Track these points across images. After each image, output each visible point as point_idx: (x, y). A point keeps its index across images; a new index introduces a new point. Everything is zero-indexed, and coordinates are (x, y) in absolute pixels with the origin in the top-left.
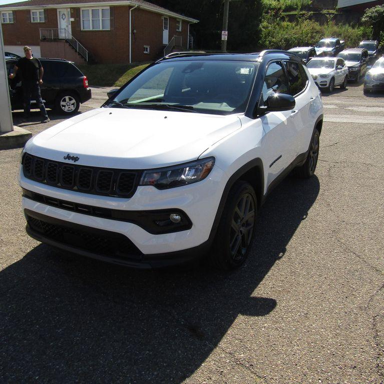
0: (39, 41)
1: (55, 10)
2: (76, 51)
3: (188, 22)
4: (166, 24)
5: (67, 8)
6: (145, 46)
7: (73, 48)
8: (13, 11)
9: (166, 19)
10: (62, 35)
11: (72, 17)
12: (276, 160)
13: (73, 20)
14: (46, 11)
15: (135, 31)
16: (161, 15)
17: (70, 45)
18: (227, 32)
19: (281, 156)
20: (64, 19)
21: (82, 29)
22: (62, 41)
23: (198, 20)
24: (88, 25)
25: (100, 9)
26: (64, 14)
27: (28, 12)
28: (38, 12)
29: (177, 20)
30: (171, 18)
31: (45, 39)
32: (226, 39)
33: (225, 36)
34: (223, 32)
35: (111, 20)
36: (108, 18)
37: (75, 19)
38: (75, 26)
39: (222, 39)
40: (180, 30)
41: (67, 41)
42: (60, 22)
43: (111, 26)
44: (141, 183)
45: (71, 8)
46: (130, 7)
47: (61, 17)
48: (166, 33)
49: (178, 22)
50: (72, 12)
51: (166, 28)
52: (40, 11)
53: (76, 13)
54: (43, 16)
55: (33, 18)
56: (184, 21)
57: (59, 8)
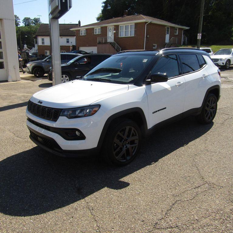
0: (97, 44)
1: (106, 27)
2: (115, 48)
3: (182, 29)
4: (168, 31)
5: (112, 26)
6: (154, 45)
7: (113, 47)
8: (86, 29)
9: (168, 28)
10: (109, 40)
11: (114, 30)
12: (161, 110)
13: (115, 32)
14: (102, 28)
15: (148, 36)
16: (165, 26)
17: (112, 45)
18: (201, 34)
19: (165, 108)
20: (110, 32)
21: (119, 36)
22: (108, 43)
23: (189, 27)
24: (123, 34)
25: (130, 25)
26: (111, 29)
27: (93, 29)
28: (98, 28)
29: (175, 28)
30: (172, 27)
31: (100, 43)
32: (200, 38)
33: (199, 37)
34: (198, 34)
35: (135, 31)
36: (133, 30)
37: (116, 32)
38: (116, 35)
39: (198, 39)
40: (177, 34)
41: (111, 43)
42: (108, 34)
43: (135, 34)
44: (61, 115)
45: (114, 26)
46: (146, 23)
47: (109, 30)
48: (167, 37)
49: (176, 29)
50: (115, 27)
51: (168, 33)
52: (99, 28)
53: (117, 28)
54: (100, 31)
55: (95, 32)
56: (179, 29)
57: (108, 26)
